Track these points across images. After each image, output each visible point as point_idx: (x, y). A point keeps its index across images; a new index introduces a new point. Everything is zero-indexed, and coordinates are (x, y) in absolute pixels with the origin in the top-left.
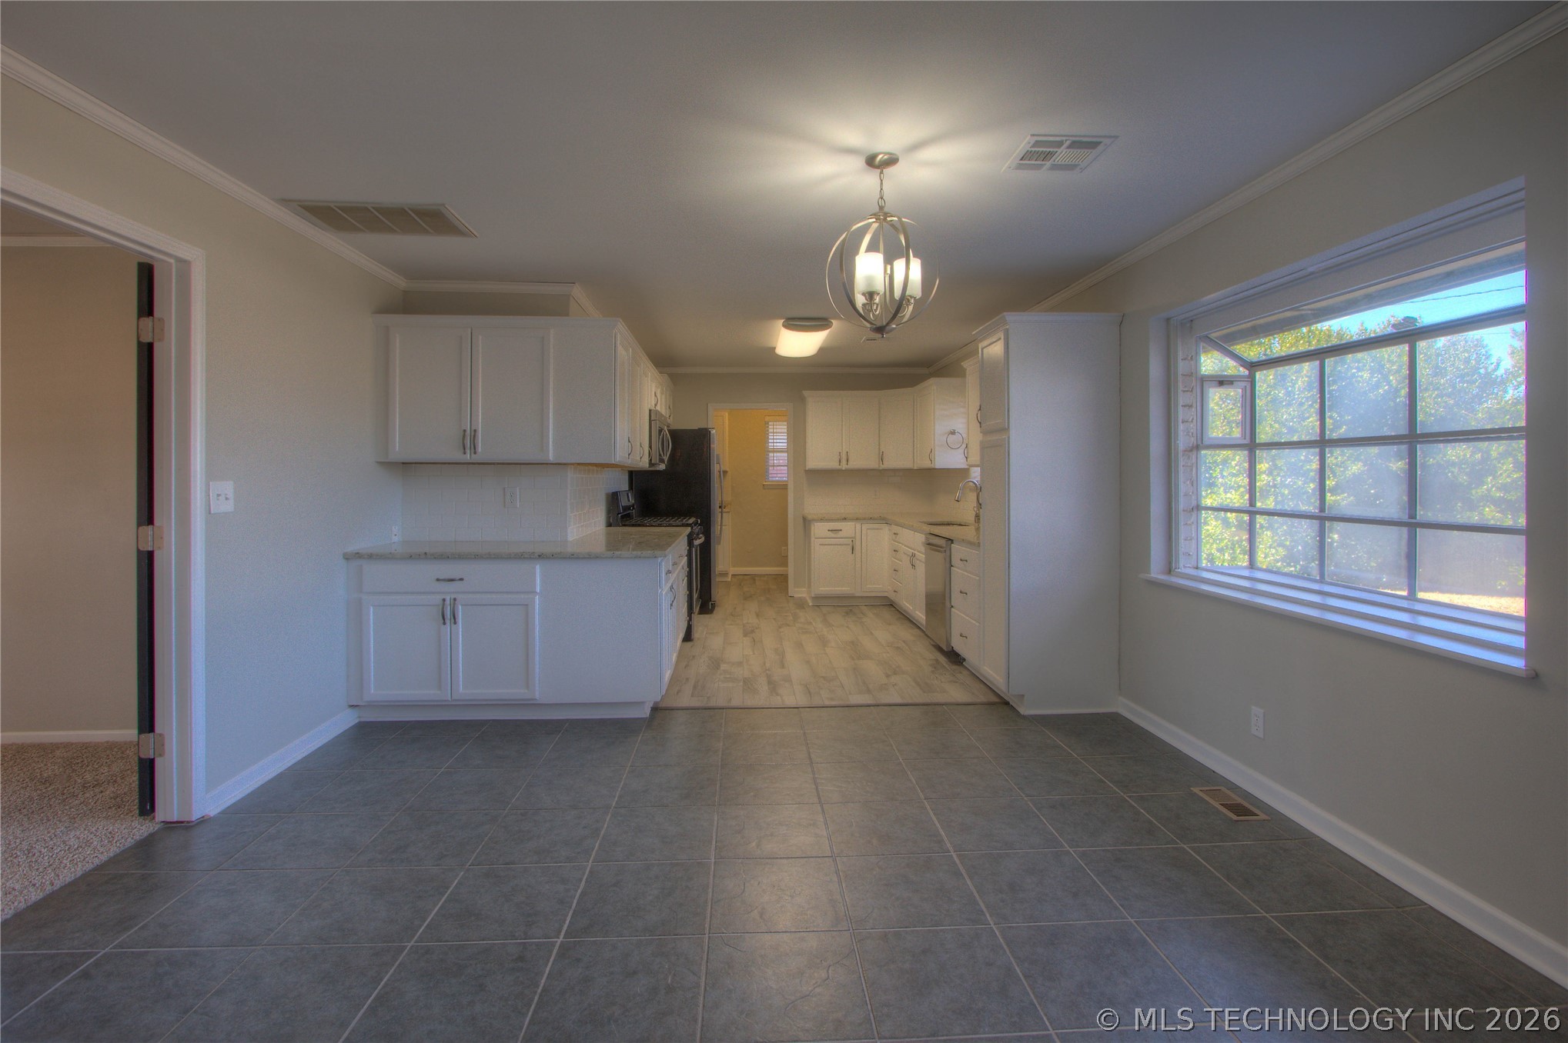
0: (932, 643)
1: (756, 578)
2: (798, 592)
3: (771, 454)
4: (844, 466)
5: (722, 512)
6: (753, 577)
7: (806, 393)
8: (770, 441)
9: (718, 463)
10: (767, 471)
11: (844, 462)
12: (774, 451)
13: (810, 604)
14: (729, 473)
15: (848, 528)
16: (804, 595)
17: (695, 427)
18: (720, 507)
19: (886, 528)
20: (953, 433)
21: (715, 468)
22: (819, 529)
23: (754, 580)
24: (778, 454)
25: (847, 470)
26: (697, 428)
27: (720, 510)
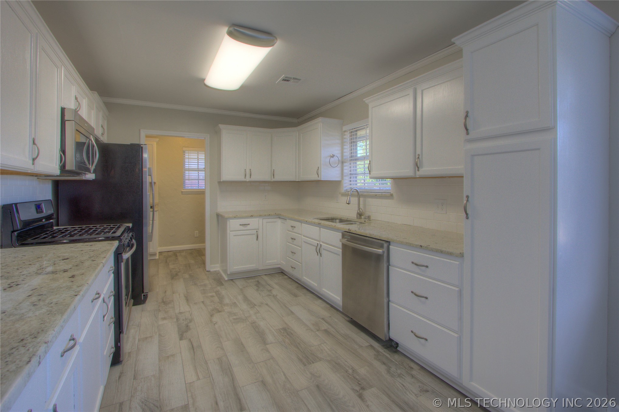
0: (348, 319)
1: (178, 254)
2: (213, 266)
3: (187, 172)
4: (248, 179)
5: (153, 211)
6: (175, 254)
7: (221, 126)
8: (186, 163)
9: (150, 175)
10: (184, 183)
11: (248, 176)
12: (189, 170)
13: (226, 279)
14: (157, 183)
15: (254, 223)
16: (217, 269)
17: (128, 142)
18: (151, 207)
19: (279, 221)
20: (333, 156)
21: (147, 179)
22: (233, 224)
23: (176, 256)
24: (192, 172)
25: (250, 182)
26: (129, 143)
27: (152, 210)
